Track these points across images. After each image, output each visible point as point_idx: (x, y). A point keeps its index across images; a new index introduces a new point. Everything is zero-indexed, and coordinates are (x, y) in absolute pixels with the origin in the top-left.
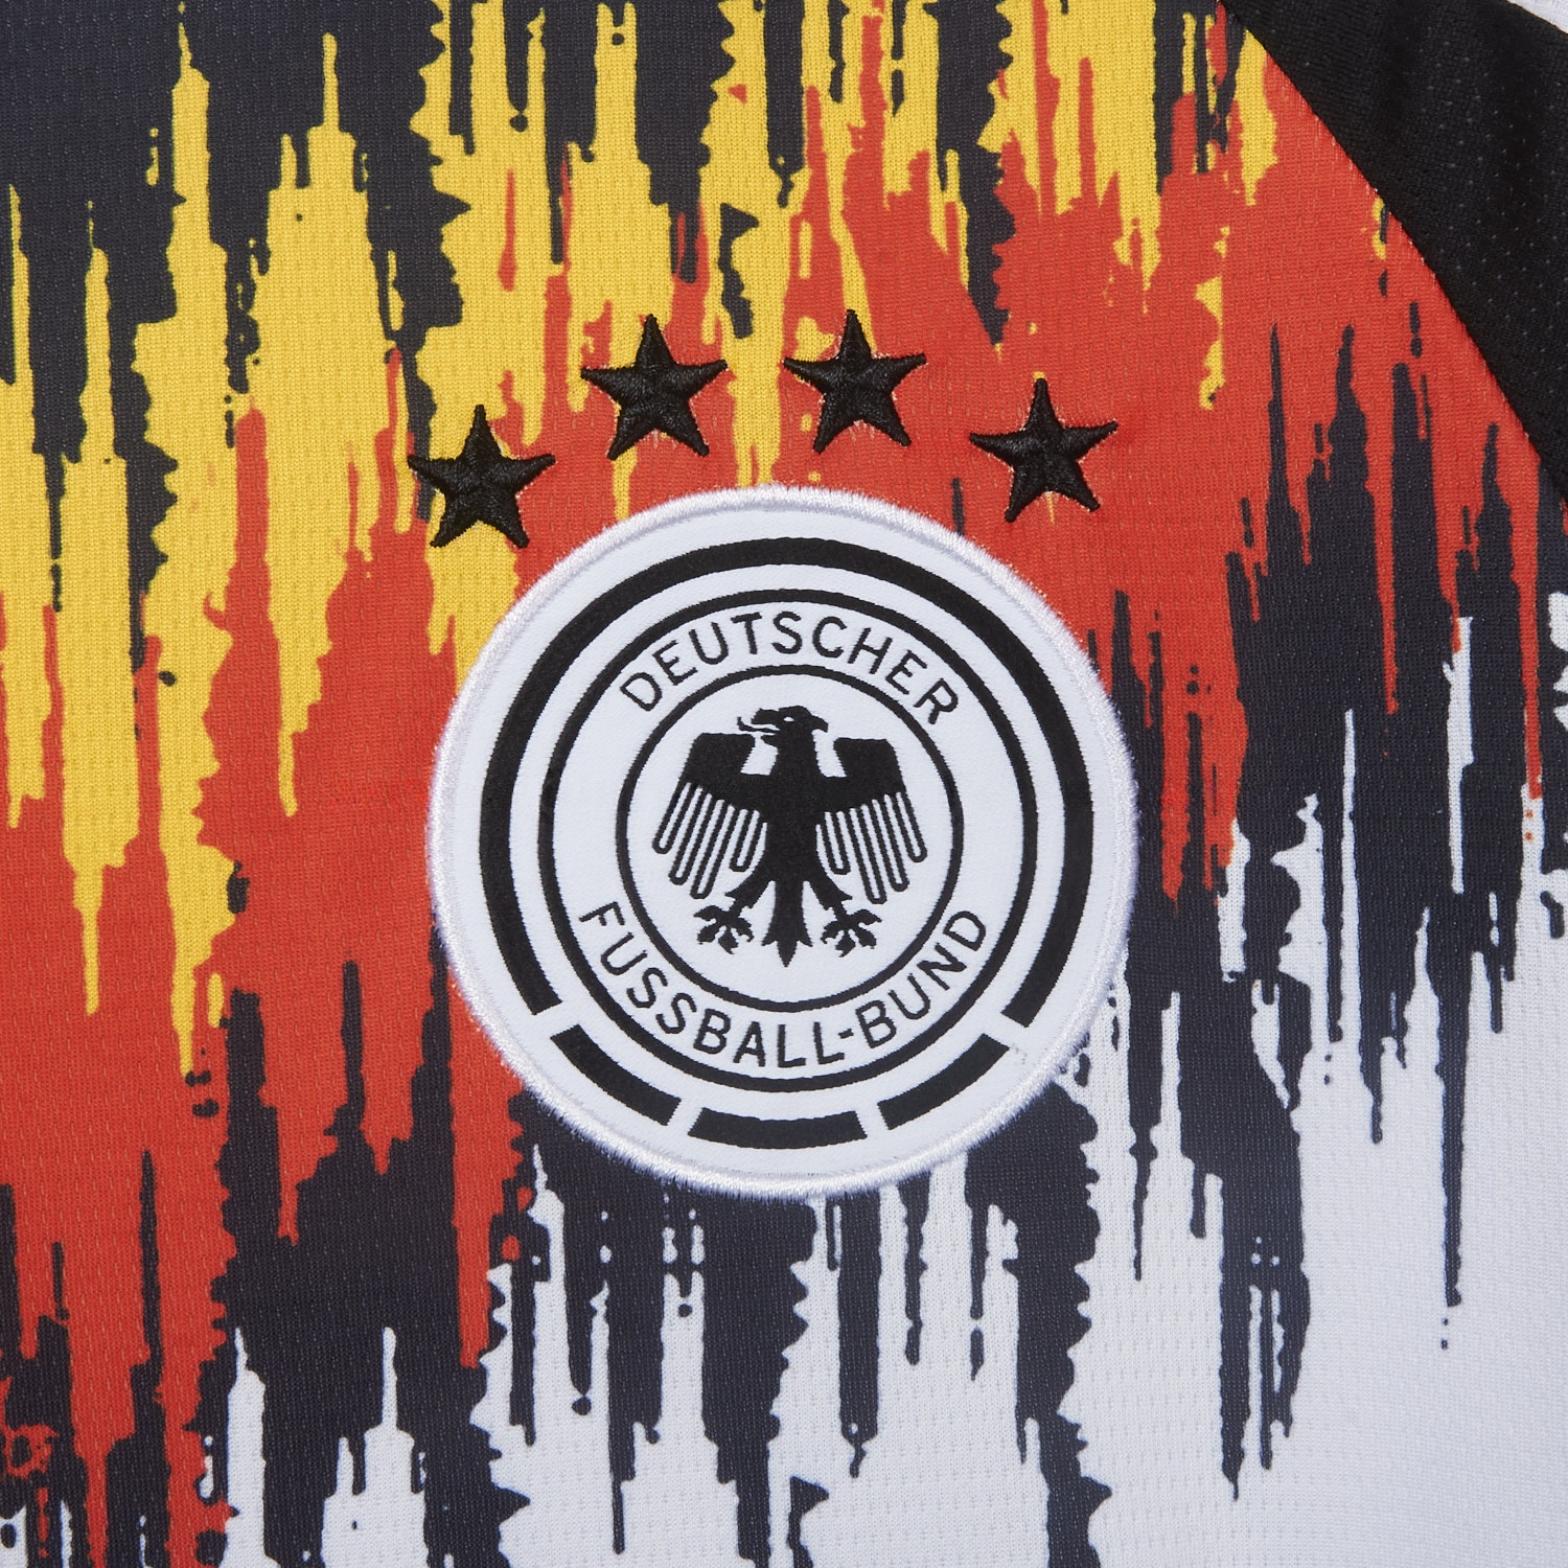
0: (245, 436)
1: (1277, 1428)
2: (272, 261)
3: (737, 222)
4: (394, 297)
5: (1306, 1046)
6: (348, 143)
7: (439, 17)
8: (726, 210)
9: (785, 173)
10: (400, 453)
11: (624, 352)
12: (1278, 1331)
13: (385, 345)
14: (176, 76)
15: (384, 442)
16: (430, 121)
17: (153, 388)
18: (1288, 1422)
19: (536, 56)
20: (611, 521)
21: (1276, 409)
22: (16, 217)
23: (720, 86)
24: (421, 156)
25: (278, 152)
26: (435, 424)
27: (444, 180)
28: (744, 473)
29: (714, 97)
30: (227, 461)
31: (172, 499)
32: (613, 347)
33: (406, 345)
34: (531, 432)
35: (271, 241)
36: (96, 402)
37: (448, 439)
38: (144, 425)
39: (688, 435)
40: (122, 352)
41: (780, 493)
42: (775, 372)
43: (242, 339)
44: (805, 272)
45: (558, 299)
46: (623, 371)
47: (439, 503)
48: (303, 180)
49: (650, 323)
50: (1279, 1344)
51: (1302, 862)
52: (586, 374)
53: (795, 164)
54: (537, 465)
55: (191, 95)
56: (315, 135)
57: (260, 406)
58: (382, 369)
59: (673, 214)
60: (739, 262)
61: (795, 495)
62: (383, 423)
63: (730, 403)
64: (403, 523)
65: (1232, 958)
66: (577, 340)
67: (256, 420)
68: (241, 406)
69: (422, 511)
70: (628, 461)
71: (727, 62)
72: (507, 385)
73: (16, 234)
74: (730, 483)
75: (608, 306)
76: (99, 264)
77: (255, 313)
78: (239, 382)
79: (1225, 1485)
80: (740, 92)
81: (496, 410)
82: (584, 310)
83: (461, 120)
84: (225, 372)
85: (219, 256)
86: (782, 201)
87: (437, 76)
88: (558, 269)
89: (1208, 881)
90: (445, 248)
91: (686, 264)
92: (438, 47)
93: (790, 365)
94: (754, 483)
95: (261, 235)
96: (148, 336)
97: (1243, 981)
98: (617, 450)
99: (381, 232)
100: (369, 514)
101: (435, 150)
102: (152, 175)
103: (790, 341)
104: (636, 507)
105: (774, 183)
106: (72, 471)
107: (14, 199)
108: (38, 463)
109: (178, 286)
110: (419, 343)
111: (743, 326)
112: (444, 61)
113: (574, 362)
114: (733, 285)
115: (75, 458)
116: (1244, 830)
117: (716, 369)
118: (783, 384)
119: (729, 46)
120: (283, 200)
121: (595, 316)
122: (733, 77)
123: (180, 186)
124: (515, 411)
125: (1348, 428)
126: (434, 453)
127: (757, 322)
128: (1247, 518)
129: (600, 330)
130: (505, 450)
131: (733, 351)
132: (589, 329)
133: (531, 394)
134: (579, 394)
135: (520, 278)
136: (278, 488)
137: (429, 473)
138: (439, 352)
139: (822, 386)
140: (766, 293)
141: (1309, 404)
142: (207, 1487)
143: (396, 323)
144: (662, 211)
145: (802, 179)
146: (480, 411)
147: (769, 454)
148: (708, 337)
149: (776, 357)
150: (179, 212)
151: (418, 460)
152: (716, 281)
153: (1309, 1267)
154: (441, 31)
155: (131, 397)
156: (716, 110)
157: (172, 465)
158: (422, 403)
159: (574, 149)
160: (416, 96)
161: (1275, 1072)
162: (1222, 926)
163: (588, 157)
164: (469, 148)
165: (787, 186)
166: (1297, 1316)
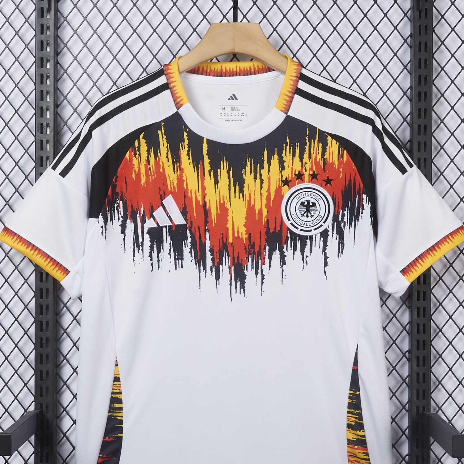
0: (269, 178)
1: (342, 254)
2: (271, 165)
3: (306, 163)
4: (280, 168)
5: (345, 226)
6: (277, 156)
7: (284, 147)
8: (305, 162)
9: (310, 160)
10: (280, 180)
11: (297, 173)
12: (342, 247)
13: (279, 172)
14: (264, 151)
15: (279, 179)
16: (283, 155)
17: (262, 174)
18: (342, 253)
19: (291, 150)
20: (295, 185)
21: (345, 178)
22: (253, 161)
23: (305, 153)
24: (283, 157)
25: (272, 157)
26: (283, 178)
27: (284, 159)
28: (306, 182)
29: (304, 154)
30: (268, 180)
31: (263, 183)
32: (296, 172)
33: (281, 172)
34: (290, 179)
35: (271, 164)
36: (258, 175)
37: (284, 179)
38: (262, 177)
39: (302, 179)
40: (260, 172)
41: (308, 184)
42: (308, 175)
43: (269, 171)
44: (311, 167)
45: (292, 168)
46: (297, 174)
47: (283, 184)
48: (274, 159)
49: (299, 171)
50: (342, 248)
51: (346, 212)
52: (294, 174)
53: (310, 159)
54: (290, 181)
55: (266, 152)
56: (275, 156)
57: (270, 176)
58: (279, 174)
59: (301, 162)
60: (306, 166)
61: (309, 184)
62: (279, 177)
63: (305, 177)
64: (280, 185)
65: (340, 219)
66: (294, 172)
67: (270, 177)
68: (269, 176)
69: (282, 184)
70: (297, 181)
71: (306, 151)
72: (288, 175)
73: (253, 163)
74: (304, 183)
75: (296, 170)
76: (259, 165)
77: (270, 169)
78: (269, 174)
79: (338, 258)
80: (306, 153)
81: (287, 177)
82: (294, 169)
83: (286, 155)
84: (268, 173)
85: (268, 165)
86: (309, 162)
87: (284, 151)
88: (292, 166)
89: (339, 214)
90: (284, 165)
91: (302, 166)
92: (284, 149)
93: (309, 174)
94: (306, 183)
95: (271, 163)
96: (262, 170)
97: (341, 221)
98: (296, 180)
99: (279, 163)
100: (278, 184)
101: (284, 157)
102: (263, 158)
103: (309, 172)
104: (298, 184)
105: (309, 160)
106: (256, 180)
107: (252, 160)
108: (254, 180)
109: (264, 167)
110: (282, 171)
111: (306, 171)
112: (285, 150)
113: (293, 173)
114: (305, 168)
115: (257, 179)
116: (342, 210)
117: (304, 174)
118: (309, 176)
119: (306, 150)
120: (272, 160)
121: (295, 170)
122: (306, 152)
123: (265, 159)
124: (289, 177)
125: (350, 181)
126: (283, 180)
127: (307, 171)
128: (343, 187)
129: (295, 171)
130: (288, 180)
131: (305, 173)
132: (294, 171)
133: (290, 176)
134: (294, 176)
135: (289, 167)
136: (271, 182)
137: (282, 181)
138: (283, 172)
139: (312, 176)
140: (308, 169)
141: (348, 179)
142: (264, 254)
143: (280, 170)
144: (300, 162)
145: (311, 160)
146: (286, 177)
147: (307, 181)
148: (303, 172)
149: (308, 174)
150: (265, 161)
151: (282, 180)
152: (304, 167)
153: (344, 242)
154: (284, 148)
155: (261, 175)
156: (305, 155)
157: (263, 180)
158: (282, 176)
159: (294, 157)
160: (282, 153)
161: (343, 228)
162: (340, 217)
163: (295, 158)
164: (286, 157)
165: (310, 161)
166: (343, 246)
